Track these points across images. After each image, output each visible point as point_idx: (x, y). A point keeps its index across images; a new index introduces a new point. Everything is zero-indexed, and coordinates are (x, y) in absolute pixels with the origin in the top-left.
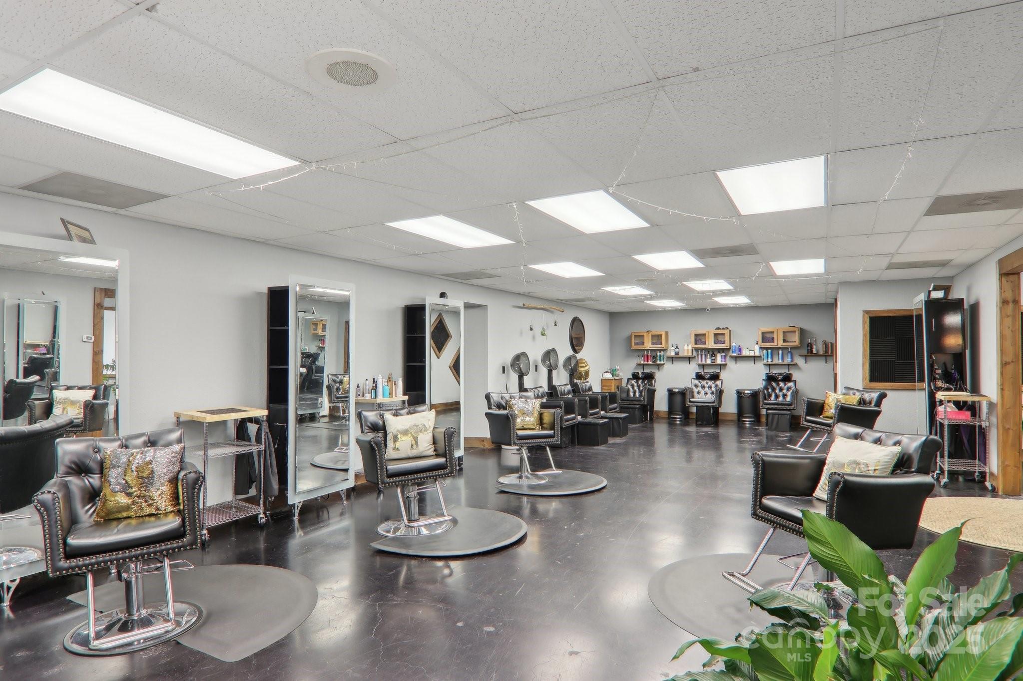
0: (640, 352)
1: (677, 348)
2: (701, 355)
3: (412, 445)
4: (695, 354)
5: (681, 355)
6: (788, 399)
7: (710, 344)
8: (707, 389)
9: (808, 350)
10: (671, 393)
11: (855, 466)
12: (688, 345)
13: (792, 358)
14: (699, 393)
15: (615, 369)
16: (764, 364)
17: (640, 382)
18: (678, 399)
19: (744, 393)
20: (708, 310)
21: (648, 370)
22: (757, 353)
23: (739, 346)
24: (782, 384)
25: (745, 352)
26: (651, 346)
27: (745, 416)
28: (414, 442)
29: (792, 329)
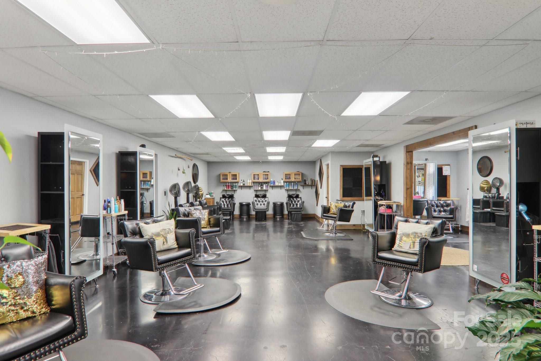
0: (225, 184)
1: (244, 181)
2: (256, 185)
3: (164, 242)
4: (253, 185)
5: (246, 185)
6: (298, 206)
7: (261, 180)
8: (261, 202)
9: (304, 183)
10: (241, 205)
11: (415, 234)
12: (249, 180)
13: (297, 187)
14: (257, 204)
15: (211, 193)
16: (285, 190)
17: (227, 199)
18: (245, 208)
19: (277, 204)
20: (261, 162)
21: (230, 193)
22: (282, 184)
23: (274, 181)
24: (295, 199)
25: (277, 184)
26: (231, 180)
27: (277, 215)
28: (164, 240)
29: (298, 173)
